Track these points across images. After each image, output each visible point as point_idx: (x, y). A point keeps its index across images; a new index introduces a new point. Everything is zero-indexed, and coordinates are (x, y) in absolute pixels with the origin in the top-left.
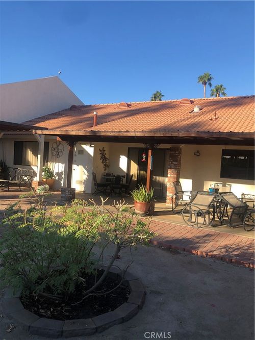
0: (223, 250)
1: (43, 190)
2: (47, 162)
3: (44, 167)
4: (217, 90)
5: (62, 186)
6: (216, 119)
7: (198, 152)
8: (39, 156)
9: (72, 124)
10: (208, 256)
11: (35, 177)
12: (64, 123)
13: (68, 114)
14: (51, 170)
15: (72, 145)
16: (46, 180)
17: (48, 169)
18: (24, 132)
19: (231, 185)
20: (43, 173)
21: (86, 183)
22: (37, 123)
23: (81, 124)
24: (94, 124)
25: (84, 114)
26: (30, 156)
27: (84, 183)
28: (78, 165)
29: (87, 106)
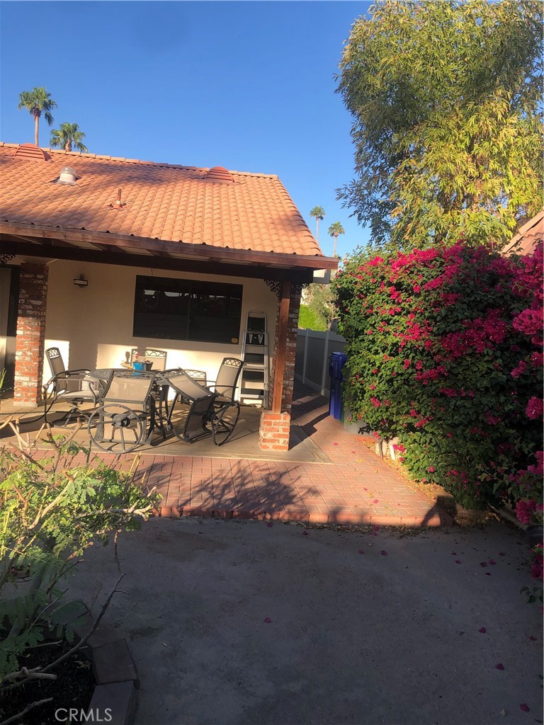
0: (205, 495)
4: (65, 134)
6: (121, 206)
7: (82, 278)
10: (184, 515)
19: (166, 353)
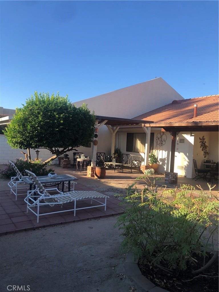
1: (149, 172)
2: (153, 149)
3: (150, 154)
5: (165, 170)
8: (146, 145)
9: (174, 117)
11: (143, 162)
12: (167, 116)
13: (170, 109)
14: (156, 157)
15: (175, 135)
16: (152, 165)
17: (154, 155)
18: (135, 126)
20: (149, 159)
21: (186, 168)
22: (144, 118)
23: (182, 116)
24: (195, 115)
25: (184, 108)
26: (139, 144)
27: (185, 168)
28: (179, 153)
29: (187, 100)
